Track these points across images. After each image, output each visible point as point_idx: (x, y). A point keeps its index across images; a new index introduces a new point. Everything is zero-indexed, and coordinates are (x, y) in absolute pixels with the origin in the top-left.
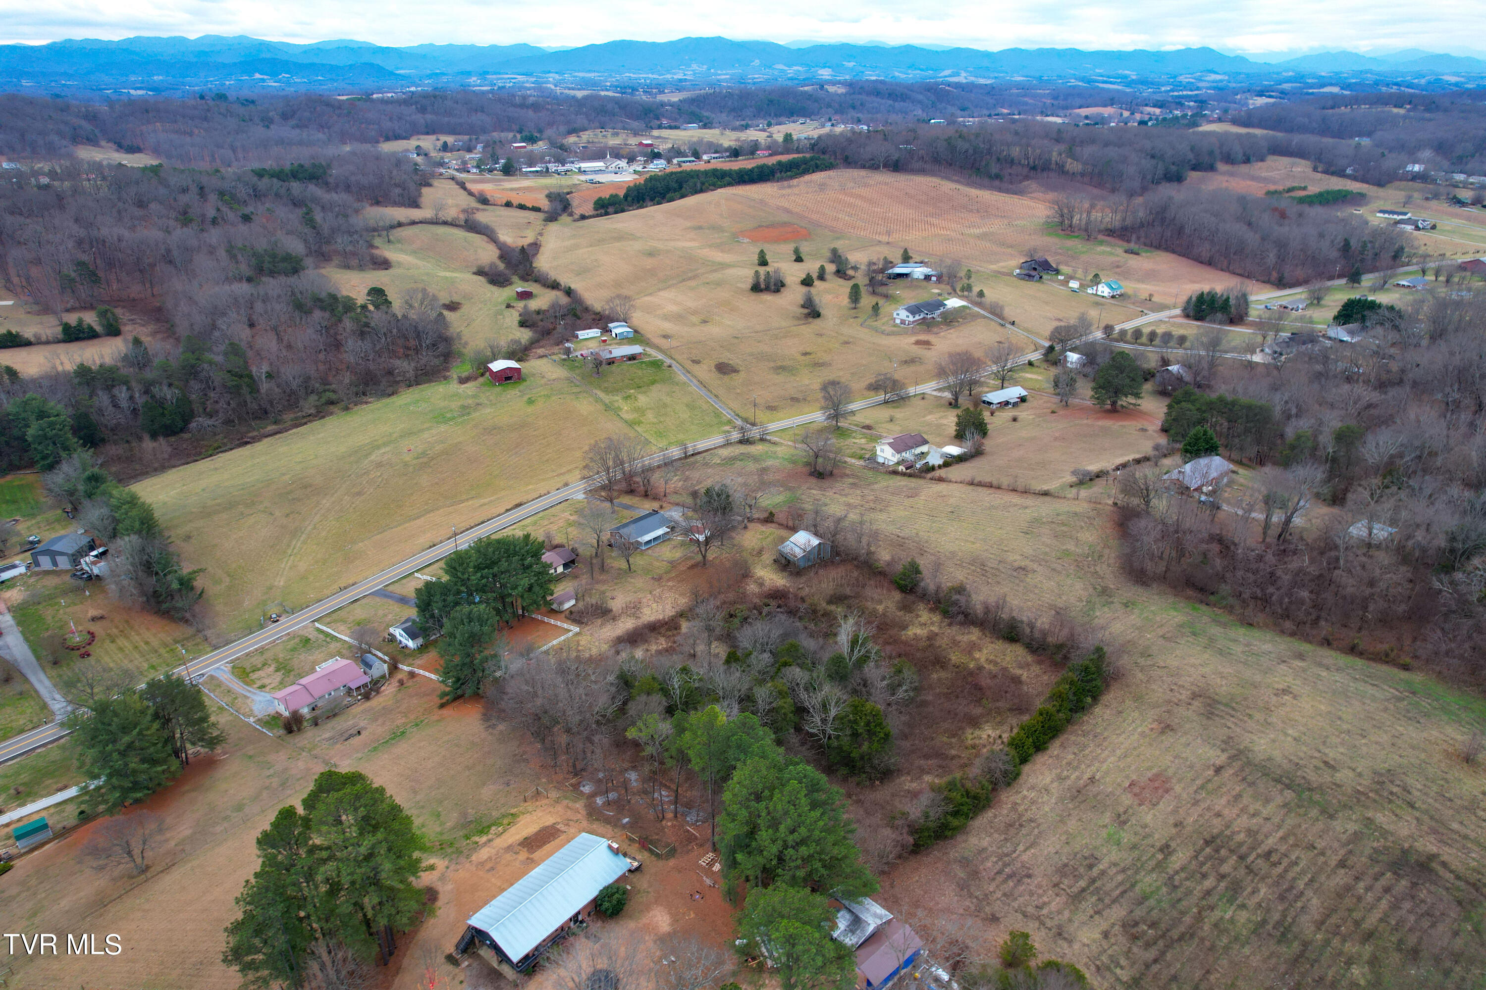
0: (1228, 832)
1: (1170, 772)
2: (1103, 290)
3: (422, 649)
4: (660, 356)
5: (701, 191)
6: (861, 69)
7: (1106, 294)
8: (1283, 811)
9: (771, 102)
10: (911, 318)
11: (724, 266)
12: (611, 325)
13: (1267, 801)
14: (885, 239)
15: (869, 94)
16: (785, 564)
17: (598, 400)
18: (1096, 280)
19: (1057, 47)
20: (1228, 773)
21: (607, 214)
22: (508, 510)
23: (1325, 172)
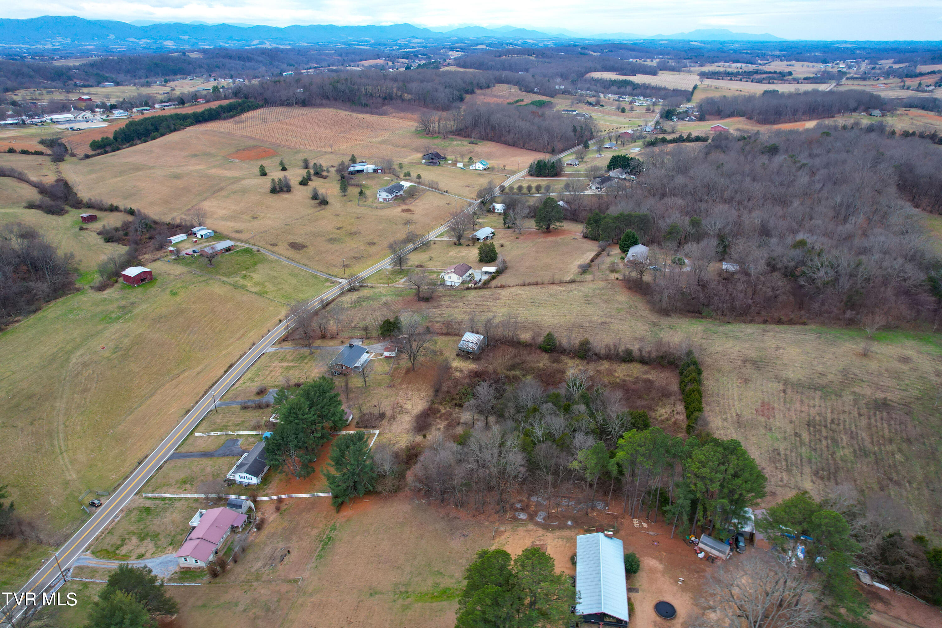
0: (811, 418)
1: (766, 400)
2: (479, 166)
3: (265, 481)
4: (246, 246)
5: (175, 130)
6: (195, 41)
7: (481, 168)
8: (822, 400)
9: (156, 65)
10: (390, 197)
11: (237, 180)
12: (194, 230)
13: (814, 398)
14: (328, 150)
15: (224, 57)
16: (465, 354)
17: (224, 283)
18: (471, 161)
19: (323, 24)
20: (789, 391)
21: (106, 152)
22: (226, 372)
23: (525, 91)
